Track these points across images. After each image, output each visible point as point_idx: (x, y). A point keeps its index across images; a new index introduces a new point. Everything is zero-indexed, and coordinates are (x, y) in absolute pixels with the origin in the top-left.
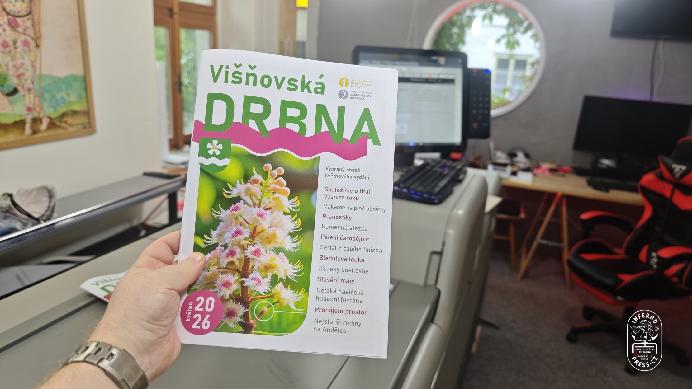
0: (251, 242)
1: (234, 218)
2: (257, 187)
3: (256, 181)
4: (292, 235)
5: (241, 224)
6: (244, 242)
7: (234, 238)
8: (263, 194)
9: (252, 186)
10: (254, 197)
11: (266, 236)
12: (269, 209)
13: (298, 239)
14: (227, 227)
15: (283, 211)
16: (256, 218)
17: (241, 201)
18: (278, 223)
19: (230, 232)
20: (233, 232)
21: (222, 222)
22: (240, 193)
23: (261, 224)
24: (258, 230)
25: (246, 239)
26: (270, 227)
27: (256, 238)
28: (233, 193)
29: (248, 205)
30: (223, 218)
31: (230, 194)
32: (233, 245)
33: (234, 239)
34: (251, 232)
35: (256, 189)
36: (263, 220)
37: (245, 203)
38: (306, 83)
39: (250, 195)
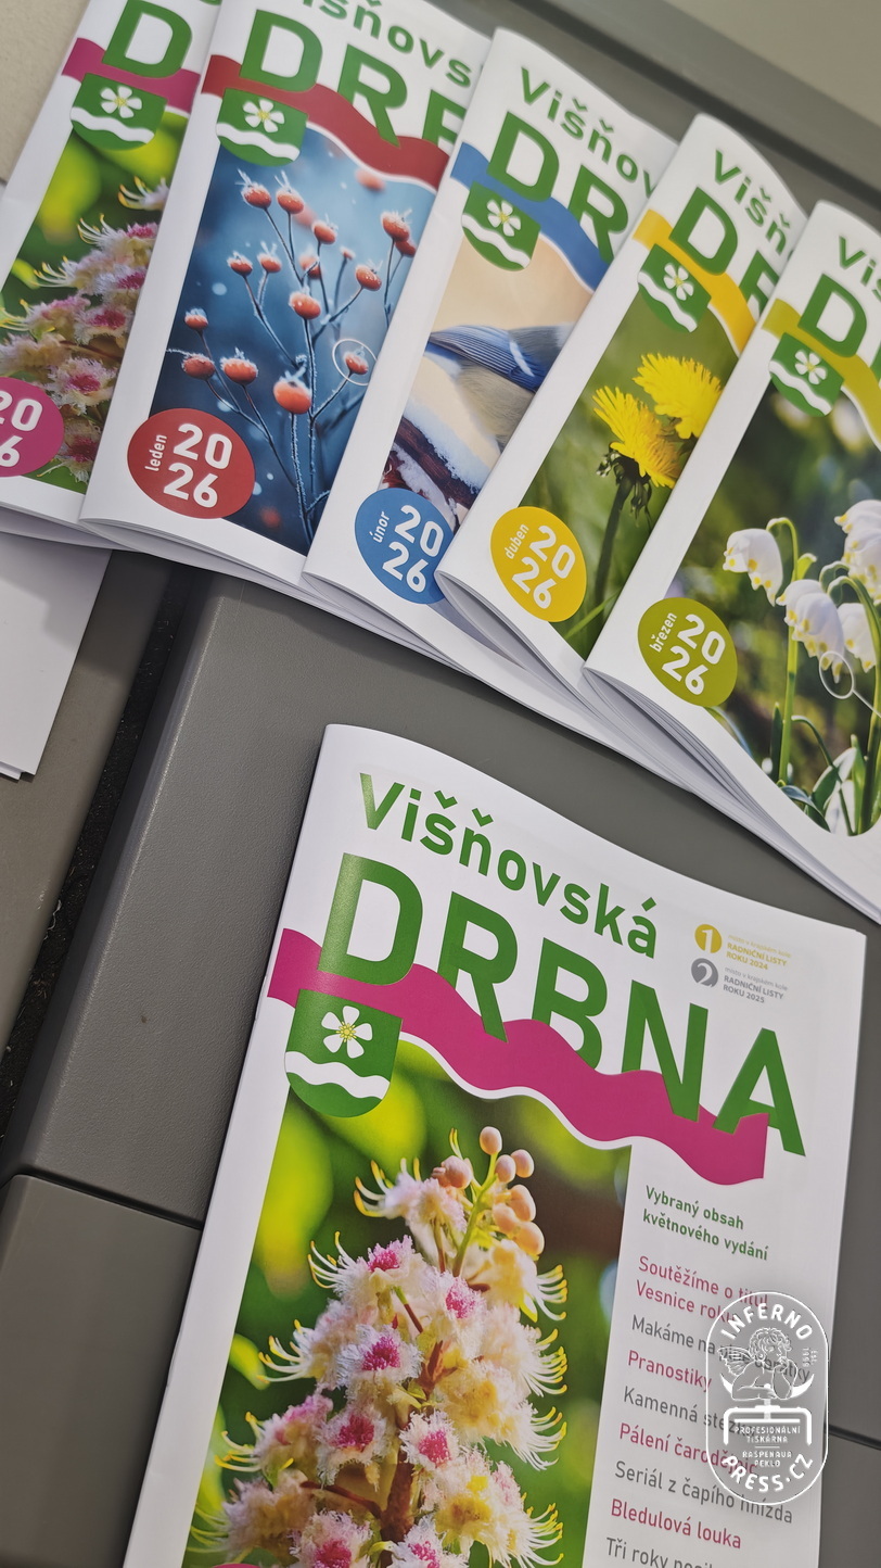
0: (420, 1401)
1: (378, 1294)
2: (457, 1199)
3: (453, 1179)
4: (540, 1404)
5: (395, 1324)
6: (400, 1397)
7: (371, 1373)
8: (470, 1228)
9: (444, 1191)
10: (446, 1232)
11: (466, 1389)
12: (483, 1288)
13: (553, 1423)
14: (350, 1325)
15: (520, 1310)
16: (442, 1314)
17: (405, 1236)
18: (503, 1347)
19: (357, 1345)
20: (368, 1348)
21: (339, 1299)
22: (407, 1209)
23: (454, 1339)
24: (446, 1359)
25: (406, 1385)
26: (480, 1359)
27: (437, 1390)
28: (384, 1200)
29: (426, 1257)
30: (344, 1288)
31: (374, 1203)
32: (365, 1399)
33: (368, 1375)
34: (422, 1360)
35: (452, 1203)
36: (463, 1326)
37: (417, 1247)
38: (608, 910)
39: (434, 1222)
